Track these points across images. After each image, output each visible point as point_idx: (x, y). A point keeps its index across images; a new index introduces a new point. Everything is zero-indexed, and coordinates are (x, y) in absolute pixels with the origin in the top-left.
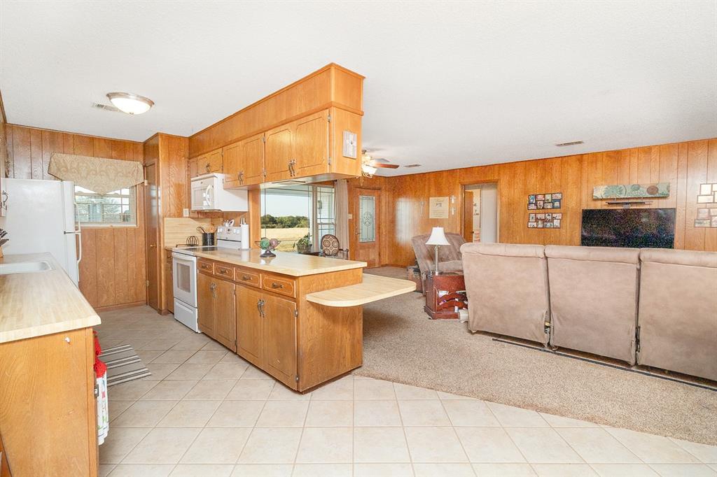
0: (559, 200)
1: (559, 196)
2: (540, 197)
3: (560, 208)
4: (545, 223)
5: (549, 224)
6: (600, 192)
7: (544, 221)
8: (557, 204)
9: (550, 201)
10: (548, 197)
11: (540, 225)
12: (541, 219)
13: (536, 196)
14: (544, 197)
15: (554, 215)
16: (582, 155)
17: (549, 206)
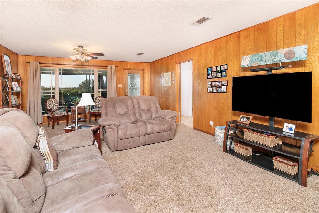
0: (226, 71)
1: (225, 67)
2: (214, 69)
3: (226, 76)
4: (217, 89)
5: (220, 90)
6: (246, 61)
7: (217, 87)
8: (224, 73)
9: (220, 71)
10: (218, 68)
11: (214, 91)
12: (215, 86)
13: (211, 68)
14: (216, 69)
15: (223, 83)
16: (239, 32)
17: (219, 75)
